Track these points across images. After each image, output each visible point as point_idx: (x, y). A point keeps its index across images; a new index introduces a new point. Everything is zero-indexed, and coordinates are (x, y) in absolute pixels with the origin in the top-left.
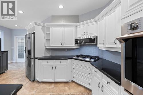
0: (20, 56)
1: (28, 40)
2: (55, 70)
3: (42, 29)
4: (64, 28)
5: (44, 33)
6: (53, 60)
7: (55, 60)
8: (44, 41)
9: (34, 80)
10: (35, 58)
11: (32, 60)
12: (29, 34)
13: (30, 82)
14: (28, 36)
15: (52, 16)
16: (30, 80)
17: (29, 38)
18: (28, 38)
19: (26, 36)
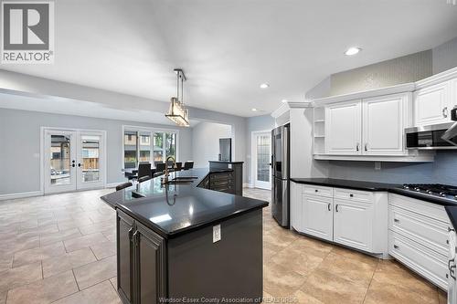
0: (262, 177)
1: (277, 141)
2: (336, 214)
3: (305, 113)
4: (365, 105)
5: (311, 122)
6: (331, 189)
7: (336, 189)
8: (310, 141)
9: (287, 227)
10: (289, 179)
11: (285, 183)
12: (279, 128)
13: (279, 227)
14: (276, 133)
15: (333, 75)
16: (280, 225)
17: (279, 136)
18: (276, 137)
19: (273, 131)
